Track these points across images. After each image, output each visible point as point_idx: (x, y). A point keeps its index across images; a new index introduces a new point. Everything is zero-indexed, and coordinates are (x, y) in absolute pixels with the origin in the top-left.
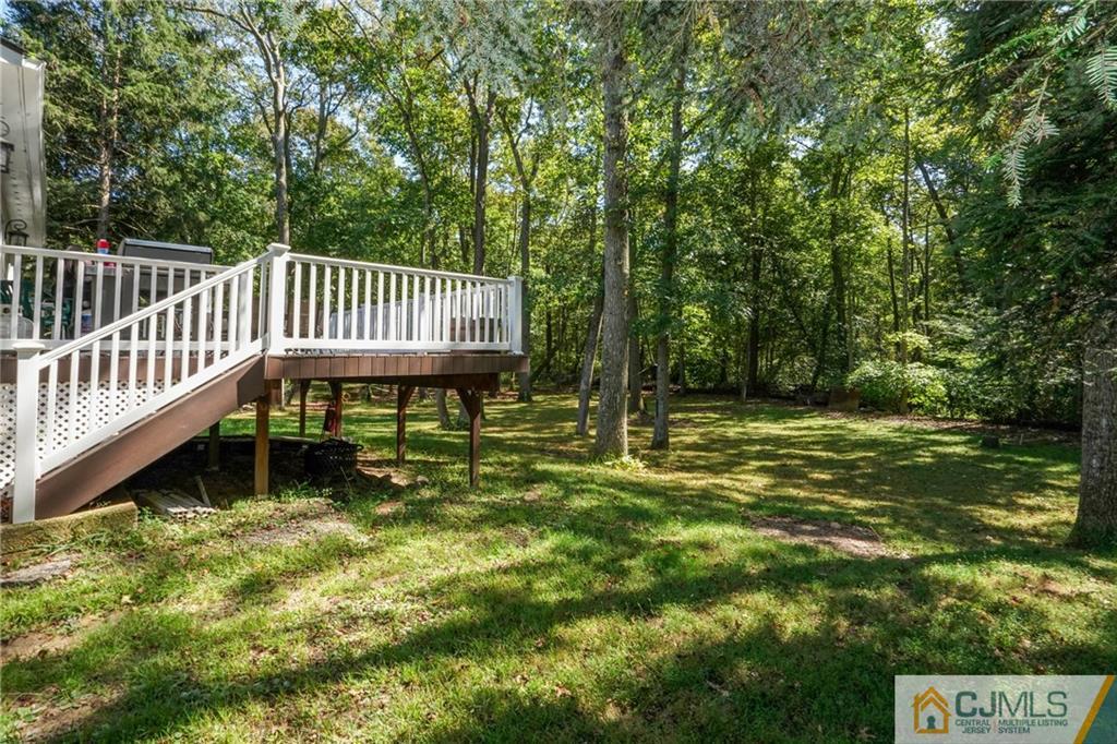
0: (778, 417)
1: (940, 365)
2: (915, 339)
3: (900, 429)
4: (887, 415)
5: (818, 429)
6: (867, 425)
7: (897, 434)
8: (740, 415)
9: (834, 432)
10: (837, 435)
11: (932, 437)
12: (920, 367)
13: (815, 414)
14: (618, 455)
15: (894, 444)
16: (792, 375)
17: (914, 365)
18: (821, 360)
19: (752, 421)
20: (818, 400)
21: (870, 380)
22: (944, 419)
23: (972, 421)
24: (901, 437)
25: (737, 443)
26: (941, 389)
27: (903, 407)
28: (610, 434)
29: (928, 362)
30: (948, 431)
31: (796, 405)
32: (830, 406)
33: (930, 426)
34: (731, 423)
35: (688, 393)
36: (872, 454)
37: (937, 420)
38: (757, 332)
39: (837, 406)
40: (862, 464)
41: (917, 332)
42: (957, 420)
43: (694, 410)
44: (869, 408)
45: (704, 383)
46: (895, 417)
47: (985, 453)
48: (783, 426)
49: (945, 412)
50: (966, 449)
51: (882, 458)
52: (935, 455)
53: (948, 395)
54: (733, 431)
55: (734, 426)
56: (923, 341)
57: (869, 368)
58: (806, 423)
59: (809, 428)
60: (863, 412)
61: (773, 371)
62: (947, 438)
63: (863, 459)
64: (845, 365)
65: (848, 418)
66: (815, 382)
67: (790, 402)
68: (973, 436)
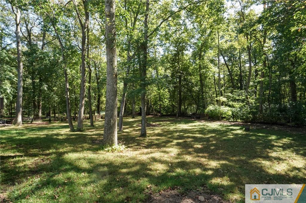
0: (186, 123)
1: (230, 106)
2: (223, 99)
3: (221, 125)
4: (216, 121)
5: (197, 126)
6: (211, 124)
7: (220, 127)
8: (176, 122)
9: (202, 127)
10: (203, 128)
11: (230, 128)
12: (224, 107)
13: (196, 121)
14: (111, 145)
15: (220, 131)
16: (191, 111)
17: (223, 106)
18: (198, 106)
19: (179, 124)
20: (198, 117)
21: (211, 111)
22: (232, 122)
23: (239, 122)
24: (221, 128)
25: (172, 132)
26: (230, 113)
27: (220, 118)
28: (108, 136)
29: (226, 105)
30: (234, 125)
31: (191, 118)
32: (200, 119)
33: (229, 124)
34: (172, 125)
35: (162, 116)
36: (213, 135)
37: (230, 122)
38: (181, 98)
39: (203, 119)
40: (211, 139)
41: (223, 97)
42: (235, 122)
43: (162, 121)
44: (211, 119)
45: (167, 113)
46: (218, 121)
47: (247, 133)
48: (188, 125)
49: (232, 120)
50: (241, 131)
51: (217, 136)
52: (234, 134)
53: (233, 114)
54: (172, 128)
55: (173, 126)
56: (225, 99)
57: (211, 108)
58: (194, 124)
59: (195, 126)
60: (209, 120)
61: (186, 109)
62: (234, 128)
63: (211, 137)
64: (204, 107)
65: (205, 122)
66: (196, 112)
67: (190, 118)
68: (242, 127)
